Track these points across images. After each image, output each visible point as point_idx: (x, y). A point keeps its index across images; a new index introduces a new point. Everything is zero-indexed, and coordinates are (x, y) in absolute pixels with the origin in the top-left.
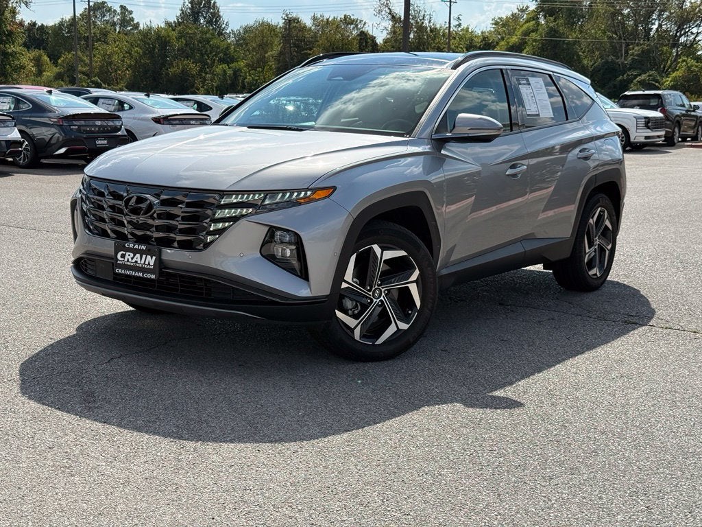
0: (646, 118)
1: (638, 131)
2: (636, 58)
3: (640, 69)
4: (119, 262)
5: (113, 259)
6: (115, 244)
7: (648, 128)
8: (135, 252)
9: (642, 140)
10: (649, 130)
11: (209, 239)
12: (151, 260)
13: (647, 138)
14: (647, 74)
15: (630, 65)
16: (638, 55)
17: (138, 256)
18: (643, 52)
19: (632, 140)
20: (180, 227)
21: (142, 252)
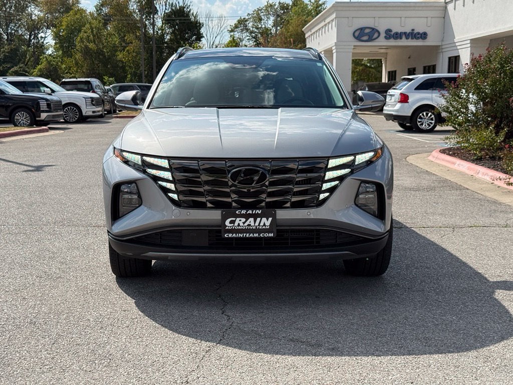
0: (91, 98)
1: (87, 107)
2: (7, 54)
3: (11, 62)
4: (227, 228)
5: (220, 226)
6: (222, 213)
7: (94, 105)
8: (247, 217)
9: (91, 114)
10: (94, 107)
11: (322, 196)
12: (267, 222)
13: (94, 112)
14: (18, 67)
15: (3, 59)
16: (8, 52)
17: (252, 220)
18: (11, 50)
19: (84, 114)
20: (295, 190)
21: (255, 217)
